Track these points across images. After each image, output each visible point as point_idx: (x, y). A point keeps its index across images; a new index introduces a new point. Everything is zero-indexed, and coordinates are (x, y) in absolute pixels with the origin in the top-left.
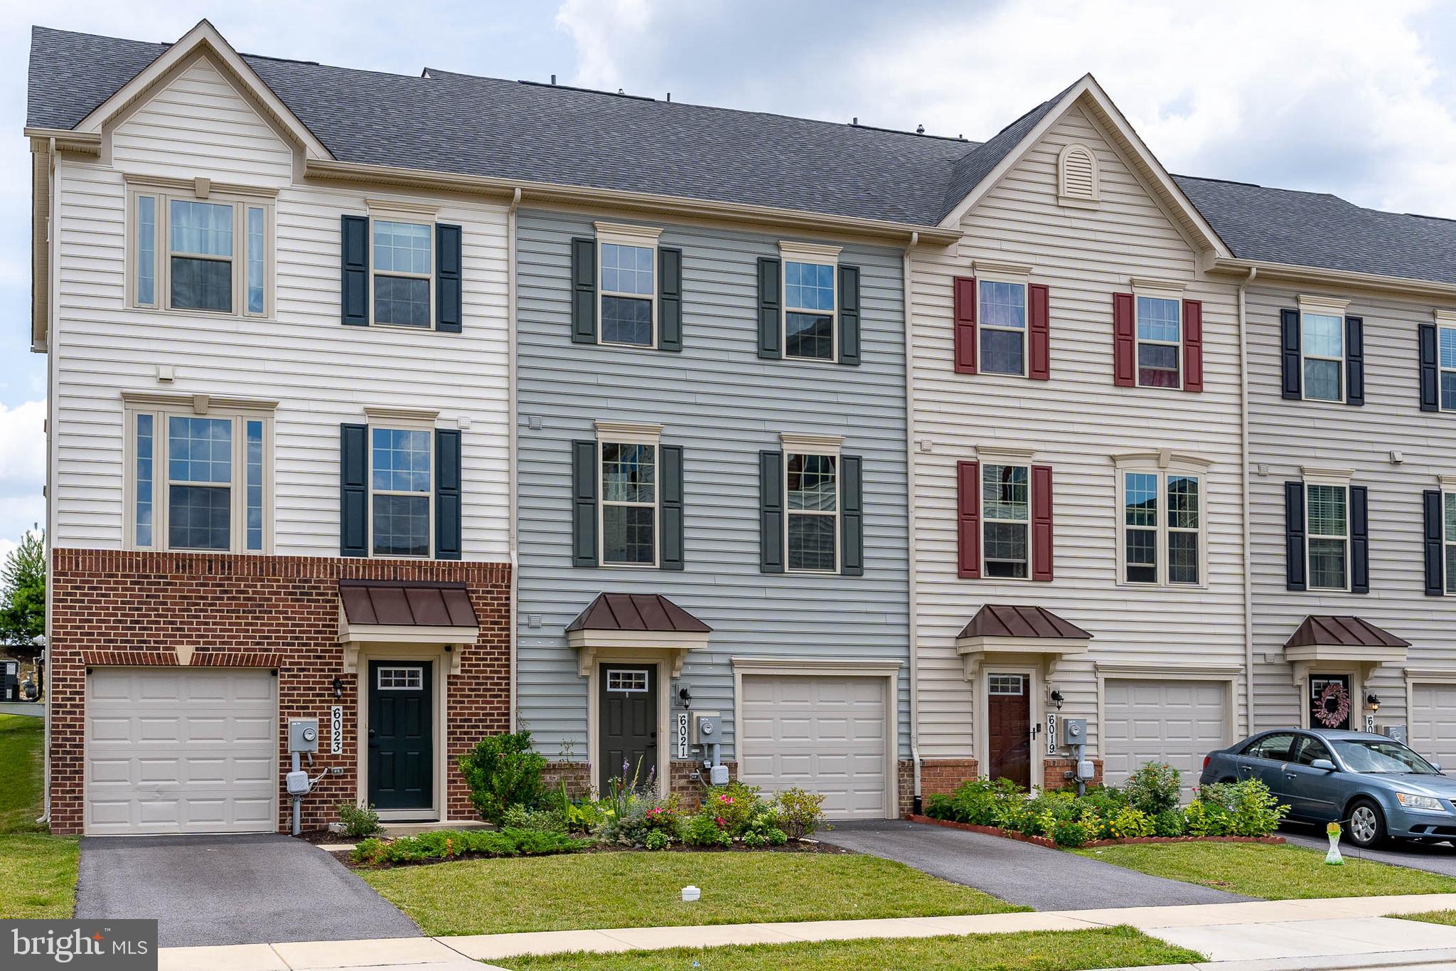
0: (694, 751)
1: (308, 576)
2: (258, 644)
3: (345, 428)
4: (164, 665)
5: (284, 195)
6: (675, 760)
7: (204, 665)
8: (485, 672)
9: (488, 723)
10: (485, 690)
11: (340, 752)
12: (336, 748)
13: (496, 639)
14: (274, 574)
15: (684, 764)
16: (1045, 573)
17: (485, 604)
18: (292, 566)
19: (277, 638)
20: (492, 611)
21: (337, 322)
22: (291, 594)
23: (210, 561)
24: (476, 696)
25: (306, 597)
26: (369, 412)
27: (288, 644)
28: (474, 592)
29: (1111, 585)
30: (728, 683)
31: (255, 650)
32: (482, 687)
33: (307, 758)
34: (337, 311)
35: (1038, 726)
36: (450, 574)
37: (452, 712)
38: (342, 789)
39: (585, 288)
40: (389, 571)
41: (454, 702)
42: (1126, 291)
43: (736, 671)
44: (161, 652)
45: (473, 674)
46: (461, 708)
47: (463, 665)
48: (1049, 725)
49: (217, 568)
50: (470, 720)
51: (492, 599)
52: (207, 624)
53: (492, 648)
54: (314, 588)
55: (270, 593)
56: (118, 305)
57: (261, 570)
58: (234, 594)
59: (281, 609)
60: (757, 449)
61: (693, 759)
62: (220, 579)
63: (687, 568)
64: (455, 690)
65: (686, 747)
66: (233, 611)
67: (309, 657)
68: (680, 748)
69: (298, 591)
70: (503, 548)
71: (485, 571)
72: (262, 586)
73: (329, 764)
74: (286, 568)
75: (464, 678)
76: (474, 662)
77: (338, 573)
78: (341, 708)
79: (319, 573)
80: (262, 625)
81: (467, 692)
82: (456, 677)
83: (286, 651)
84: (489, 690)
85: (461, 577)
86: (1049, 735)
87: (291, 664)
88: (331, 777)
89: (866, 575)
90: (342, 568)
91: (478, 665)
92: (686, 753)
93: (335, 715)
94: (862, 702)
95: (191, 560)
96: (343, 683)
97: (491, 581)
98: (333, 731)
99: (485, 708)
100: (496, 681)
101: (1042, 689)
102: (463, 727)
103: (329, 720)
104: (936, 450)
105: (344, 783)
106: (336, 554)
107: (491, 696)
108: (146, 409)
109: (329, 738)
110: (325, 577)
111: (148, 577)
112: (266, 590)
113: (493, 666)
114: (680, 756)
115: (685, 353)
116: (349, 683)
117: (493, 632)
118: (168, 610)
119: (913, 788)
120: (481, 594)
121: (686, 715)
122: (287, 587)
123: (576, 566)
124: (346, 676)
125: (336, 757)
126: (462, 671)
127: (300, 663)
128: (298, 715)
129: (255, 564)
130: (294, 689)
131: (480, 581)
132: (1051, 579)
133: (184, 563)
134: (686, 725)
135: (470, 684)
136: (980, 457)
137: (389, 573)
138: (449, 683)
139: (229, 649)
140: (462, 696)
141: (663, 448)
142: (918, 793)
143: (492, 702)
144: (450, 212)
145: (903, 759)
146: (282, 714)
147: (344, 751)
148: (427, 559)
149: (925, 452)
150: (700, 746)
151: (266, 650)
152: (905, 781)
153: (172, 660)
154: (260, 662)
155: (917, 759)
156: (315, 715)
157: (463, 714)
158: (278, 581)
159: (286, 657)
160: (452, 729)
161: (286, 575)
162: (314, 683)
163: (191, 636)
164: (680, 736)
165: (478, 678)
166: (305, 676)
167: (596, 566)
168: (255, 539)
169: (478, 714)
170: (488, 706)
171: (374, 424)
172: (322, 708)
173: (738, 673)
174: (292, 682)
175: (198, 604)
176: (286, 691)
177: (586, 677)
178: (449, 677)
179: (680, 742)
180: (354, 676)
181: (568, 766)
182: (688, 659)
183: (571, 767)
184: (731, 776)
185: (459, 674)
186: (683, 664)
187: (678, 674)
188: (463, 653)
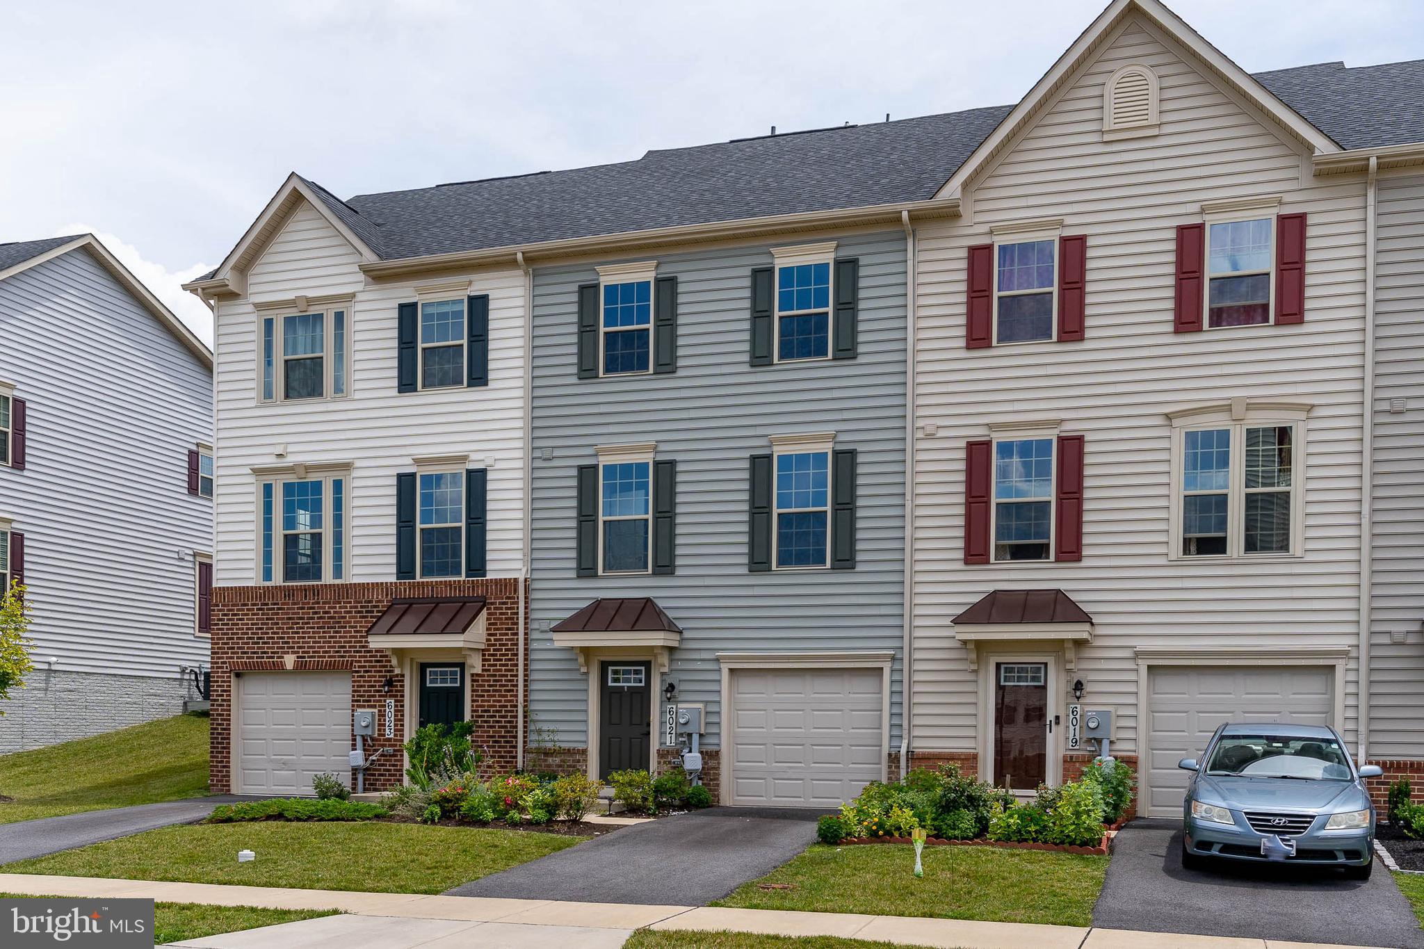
0: (680, 739)
1: (371, 597)
2: (337, 652)
3: (400, 476)
4: (277, 670)
5: (360, 297)
6: (663, 747)
7: (302, 668)
8: (501, 670)
9: (503, 713)
10: (500, 686)
11: (392, 736)
12: (390, 733)
13: (509, 643)
14: (347, 598)
15: (668, 751)
16: (1071, 551)
17: (501, 614)
18: (360, 590)
19: (350, 647)
20: (506, 619)
21: (395, 392)
22: (359, 612)
23: (306, 590)
24: (494, 691)
25: (370, 614)
26: (419, 462)
27: (357, 652)
28: (492, 604)
29: (1163, 561)
30: (714, 676)
31: (334, 657)
32: (498, 683)
33: (367, 741)
34: (395, 383)
35: (1057, 718)
36: (473, 590)
37: (475, 704)
38: (394, 765)
39: (588, 329)
40: (428, 590)
41: (477, 696)
42: (1196, 220)
43: (722, 666)
44: (275, 660)
45: (492, 673)
46: (482, 701)
47: (483, 665)
48: (1071, 717)
49: (310, 594)
50: (489, 711)
51: (507, 608)
52: (304, 638)
53: (506, 650)
54: (375, 607)
55: (345, 612)
56: (253, 403)
57: (339, 595)
58: (321, 615)
59: (352, 624)
60: (747, 454)
61: (678, 747)
62: (313, 603)
63: (679, 572)
64: (477, 686)
65: (673, 736)
66: (321, 628)
67: (371, 661)
68: (668, 736)
69: (364, 610)
70: (519, 565)
71: (501, 585)
72: (340, 607)
73: (385, 745)
74: (355, 592)
75: (484, 676)
76: (492, 663)
77: (392, 594)
78: (393, 701)
79: (378, 595)
80: (340, 637)
81: (487, 688)
82: (478, 675)
83: (355, 657)
84: (505, 686)
85: (482, 591)
86: (1072, 728)
87: (359, 667)
88: (386, 756)
89: (859, 568)
91: (496, 665)
92: (673, 740)
93: (389, 706)
94: (856, 693)
95: (293, 590)
96: (396, 681)
97: (505, 594)
98: (387, 719)
99: (500, 701)
100: (509, 678)
101: (1063, 677)
102: (483, 716)
103: (385, 711)
104: (941, 433)
105: (395, 761)
106: (393, 579)
107: (505, 691)
108: (269, 479)
109: (384, 725)
110: (382, 597)
111: (267, 604)
112: (343, 610)
113: (507, 665)
114: (668, 744)
115: (680, 373)
116: (399, 681)
117: (507, 637)
118: (280, 628)
120: (497, 606)
121: (674, 707)
122: (356, 607)
123: (579, 577)
124: (397, 676)
125: (389, 740)
126: (483, 670)
127: (365, 667)
128: (364, 707)
129: (335, 590)
130: (361, 686)
132: (1079, 559)
133: (288, 592)
134: (674, 716)
135: (489, 681)
136: (993, 435)
137: (428, 592)
138: (473, 681)
139: (319, 657)
140: (482, 691)
141: (656, 464)
143: (506, 696)
144: (480, 284)
145: (894, 751)
146: (353, 706)
147: (395, 735)
148: (459, 579)
149: (930, 437)
150: (681, 735)
151: (342, 657)
152: (893, 772)
153: (282, 665)
154: (338, 666)
155: (904, 751)
156: (374, 707)
157: (484, 706)
158: (350, 602)
159: (356, 661)
160: (474, 718)
161: (355, 598)
162: (375, 681)
163: (293, 648)
164: (668, 726)
165: (495, 676)
166: (369, 677)
167: (595, 576)
168: (338, 572)
169: (495, 706)
170: (503, 699)
171: (421, 471)
172: (380, 701)
173: (725, 668)
174: (359, 681)
175: (298, 623)
176: (356, 689)
177: (586, 674)
178: (472, 675)
179: (668, 731)
180: (403, 676)
181: (566, 751)
182: (678, 655)
183: (569, 752)
184: (712, 763)
185: (480, 672)
186: (671, 660)
187: (666, 670)
188: (484, 655)
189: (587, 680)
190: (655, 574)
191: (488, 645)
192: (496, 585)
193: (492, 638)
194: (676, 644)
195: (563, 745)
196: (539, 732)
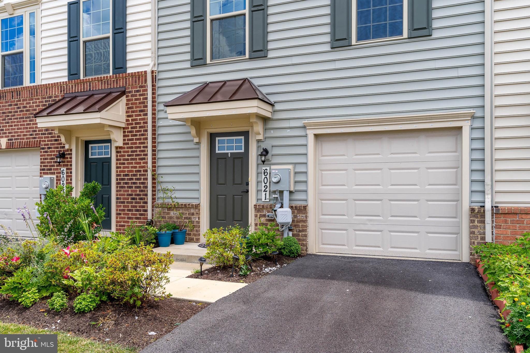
0: (274, 196)
1: (51, 94)
2: (31, 135)
3: (69, 5)
6: (260, 202)
7: (10, 148)
9: (138, 177)
13: (142, 122)
14: (37, 96)
15: (263, 206)
17: (136, 100)
18: (44, 89)
20: (140, 103)
22: (44, 105)
23: (12, 93)
24: (132, 159)
27: (44, 134)
28: (130, 92)
30: (301, 141)
31: (30, 139)
32: (134, 154)
36: (117, 83)
37: (119, 170)
40: (87, 85)
41: (120, 164)
43: (308, 132)
45: (130, 146)
46: (124, 168)
47: (124, 140)
49: (15, 95)
50: (128, 175)
51: (140, 95)
52: (12, 126)
54: (54, 100)
55: (36, 106)
57: (32, 94)
58: (22, 109)
61: (272, 202)
62: (17, 102)
63: (270, 55)
64: (120, 156)
65: (268, 193)
66: (22, 118)
67: (51, 141)
68: (263, 193)
69: (47, 103)
71: (136, 77)
72: (33, 103)
74: (42, 91)
75: (124, 148)
76: (130, 138)
78: (65, 169)
79: (55, 92)
80: (33, 124)
81: (126, 157)
82: (121, 148)
83: (42, 138)
84: (139, 155)
85: (123, 83)
87: (44, 145)
89: (436, 35)
90: (65, 87)
91: (133, 139)
92: (268, 197)
93: (62, 173)
94: (432, 152)
95: (6, 93)
96: (67, 155)
97: (139, 84)
98: (62, 182)
99: (136, 167)
100: (142, 149)
102: (124, 180)
103: (60, 176)
106: (65, 80)
107: (139, 159)
110: (58, 93)
113: (141, 139)
114: (263, 200)
116: (69, 154)
117: (140, 117)
119: (484, 233)
120: (133, 94)
121: (268, 168)
122: (42, 102)
123: (193, 66)
124: (68, 150)
126: (124, 144)
127: (48, 145)
128: (47, 174)
130: (46, 159)
131: (132, 84)
134: (268, 176)
135: (128, 152)
137: (87, 87)
138: (117, 152)
139: (20, 139)
140: (123, 160)
142: (489, 239)
143: (141, 163)
145: (476, 206)
146: (41, 173)
148: (108, 75)
150: (274, 192)
151: (35, 138)
152: (476, 227)
154: (32, 145)
155: (488, 206)
156: (53, 173)
157: (124, 171)
158: (39, 99)
159: (42, 141)
160: (119, 181)
161: (42, 95)
162: (54, 155)
163: (6, 133)
164: (263, 185)
166: (50, 152)
167: (205, 65)
168: (33, 77)
169: (132, 171)
170: (138, 165)
172: (57, 170)
173: (311, 133)
174: (45, 156)
176: (42, 161)
177: (198, 143)
178: (117, 148)
179: (263, 189)
180: (71, 150)
181: (184, 206)
182: (272, 125)
183: (185, 207)
184: (301, 217)
185: (121, 145)
186: (265, 130)
187: (261, 137)
188: (124, 132)
189: (199, 149)
190: (251, 58)
191: (128, 124)
192: (132, 78)
193: (130, 119)
194: (269, 115)
195: (181, 201)
196: (165, 190)
